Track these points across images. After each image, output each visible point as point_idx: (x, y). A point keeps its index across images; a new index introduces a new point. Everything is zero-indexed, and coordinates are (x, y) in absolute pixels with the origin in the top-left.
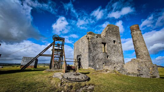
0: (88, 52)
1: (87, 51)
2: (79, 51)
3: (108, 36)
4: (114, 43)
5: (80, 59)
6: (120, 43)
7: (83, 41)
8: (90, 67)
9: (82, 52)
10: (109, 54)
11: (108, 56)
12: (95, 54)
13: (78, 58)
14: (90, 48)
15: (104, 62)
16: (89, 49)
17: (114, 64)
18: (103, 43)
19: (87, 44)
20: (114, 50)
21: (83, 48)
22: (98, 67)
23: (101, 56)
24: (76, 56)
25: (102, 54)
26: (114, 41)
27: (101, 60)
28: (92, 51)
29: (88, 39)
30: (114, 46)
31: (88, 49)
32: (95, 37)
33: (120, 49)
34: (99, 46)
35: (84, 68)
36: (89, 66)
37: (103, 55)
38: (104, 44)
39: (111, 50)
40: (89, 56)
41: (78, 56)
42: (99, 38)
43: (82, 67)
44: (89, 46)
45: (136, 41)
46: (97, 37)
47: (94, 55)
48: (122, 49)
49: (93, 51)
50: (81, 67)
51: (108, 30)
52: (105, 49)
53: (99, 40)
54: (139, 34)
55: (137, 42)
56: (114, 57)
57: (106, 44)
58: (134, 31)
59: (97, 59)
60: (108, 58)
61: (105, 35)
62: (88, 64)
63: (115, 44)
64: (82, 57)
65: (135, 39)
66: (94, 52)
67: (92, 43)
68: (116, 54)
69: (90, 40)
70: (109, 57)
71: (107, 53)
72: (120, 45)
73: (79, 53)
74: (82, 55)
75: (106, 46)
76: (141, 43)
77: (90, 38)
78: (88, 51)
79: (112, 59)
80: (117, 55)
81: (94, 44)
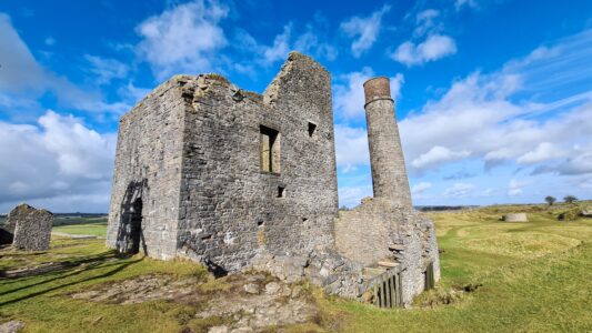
0: (180, 167)
1: (174, 161)
2: (137, 159)
3: (290, 102)
4: (311, 136)
5: (139, 204)
6: (330, 137)
7: (162, 110)
8: (183, 252)
9: (151, 168)
10: (286, 180)
11: (281, 190)
12: (223, 179)
13: (130, 197)
14: (193, 149)
15: (263, 218)
16: (190, 151)
17: (305, 220)
18: (264, 130)
19: (181, 125)
20: (308, 163)
21: (158, 145)
22: (229, 241)
23: (251, 187)
24: (123, 185)
25: (256, 178)
26: (312, 128)
27: (251, 206)
28: (203, 163)
29: (188, 96)
30: (309, 145)
31: (180, 153)
32: (229, 95)
33: (329, 160)
34: (245, 141)
35: (153, 253)
36: (181, 245)
37: (260, 184)
38: (271, 133)
39: (295, 163)
40: (185, 192)
41: (132, 187)
42: (245, 105)
43: (145, 247)
44: (189, 134)
45: (377, 133)
46: (239, 96)
47: (215, 182)
48: (334, 159)
49: (210, 164)
50: (141, 249)
51: (290, 76)
52: (274, 159)
53: (249, 115)
54: (390, 112)
55: (381, 137)
56: (303, 193)
57: (279, 136)
58: (376, 98)
59: (228, 206)
60: (280, 195)
61: (275, 97)
62: (175, 235)
63: (315, 137)
64: (152, 193)
65: (375, 127)
66: (215, 168)
67: (211, 124)
68: (313, 179)
69: (196, 106)
70: (284, 192)
71: (279, 175)
72: (329, 144)
73: (138, 173)
74: (150, 182)
75: (277, 146)
76: (389, 142)
77: (197, 93)
78: (179, 160)
79: (299, 201)
80: (316, 183)
81: (222, 127)
